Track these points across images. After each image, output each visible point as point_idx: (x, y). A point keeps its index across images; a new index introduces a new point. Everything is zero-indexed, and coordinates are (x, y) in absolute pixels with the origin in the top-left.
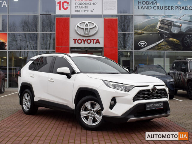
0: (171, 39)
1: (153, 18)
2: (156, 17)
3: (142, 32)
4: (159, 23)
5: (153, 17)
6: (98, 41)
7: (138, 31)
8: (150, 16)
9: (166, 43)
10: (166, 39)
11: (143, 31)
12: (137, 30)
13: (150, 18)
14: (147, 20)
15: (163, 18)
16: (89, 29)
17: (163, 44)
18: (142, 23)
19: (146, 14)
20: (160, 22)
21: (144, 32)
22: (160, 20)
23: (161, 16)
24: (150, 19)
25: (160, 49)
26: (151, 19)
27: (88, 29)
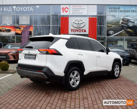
0: (128, 30)
3: (111, 25)
5: (118, 16)
7: (109, 25)
8: (116, 16)
9: (125, 32)
10: (125, 30)
15: (124, 17)
17: (123, 32)
18: (111, 20)
19: (114, 15)
20: (122, 19)
21: (113, 26)
24: (116, 18)
25: (122, 35)
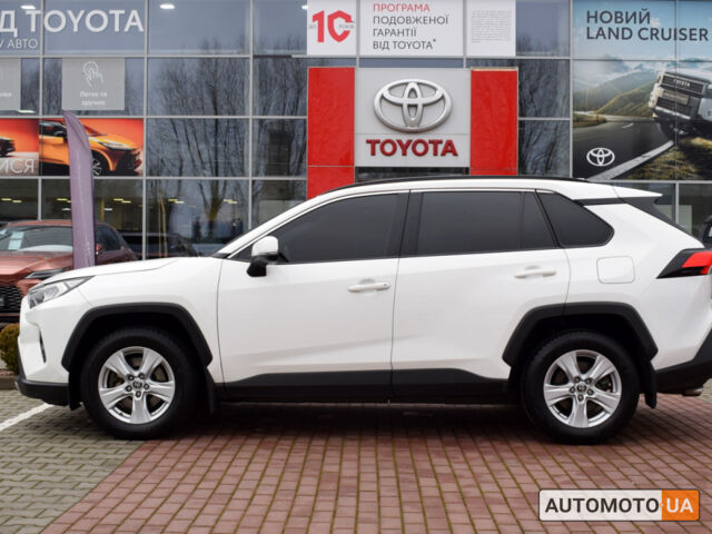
0: (698, 141)
1: (636, 68)
2: (647, 67)
3: (600, 116)
4: (657, 85)
5: (637, 64)
6: (450, 148)
7: (587, 113)
8: (626, 64)
9: (679, 155)
10: (682, 141)
11: (603, 113)
12: (584, 110)
13: (626, 69)
14: (616, 76)
15: (673, 70)
16: (420, 107)
17: (670, 157)
18: (601, 86)
19: (613, 56)
20: (660, 82)
21: (607, 117)
22: (662, 75)
23: (665, 64)
24: (626, 74)
25: (660, 173)
26: (630, 72)
27: (416, 106)
